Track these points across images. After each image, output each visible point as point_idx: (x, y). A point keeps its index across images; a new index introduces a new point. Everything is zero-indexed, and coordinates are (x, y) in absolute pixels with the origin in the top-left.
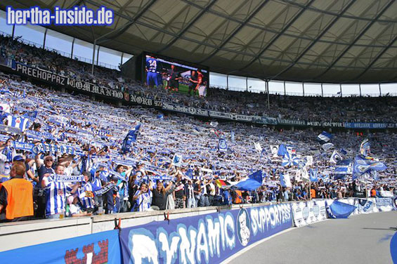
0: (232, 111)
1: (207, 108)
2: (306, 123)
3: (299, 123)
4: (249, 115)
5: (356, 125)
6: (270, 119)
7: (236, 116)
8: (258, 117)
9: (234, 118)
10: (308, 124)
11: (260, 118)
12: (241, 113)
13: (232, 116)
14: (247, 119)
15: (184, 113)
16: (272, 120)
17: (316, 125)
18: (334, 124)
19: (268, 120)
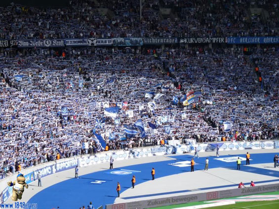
0: (91, 36)
1: (62, 38)
2: (179, 40)
3: (170, 41)
4: (110, 38)
5: (242, 40)
6: (134, 39)
7: (95, 42)
8: (120, 40)
9: (93, 44)
10: (182, 41)
11: (122, 39)
12: (101, 38)
13: (90, 42)
14: (107, 43)
15: (40, 47)
16: (136, 41)
17: (192, 41)
18: (214, 40)
19: (131, 42)
